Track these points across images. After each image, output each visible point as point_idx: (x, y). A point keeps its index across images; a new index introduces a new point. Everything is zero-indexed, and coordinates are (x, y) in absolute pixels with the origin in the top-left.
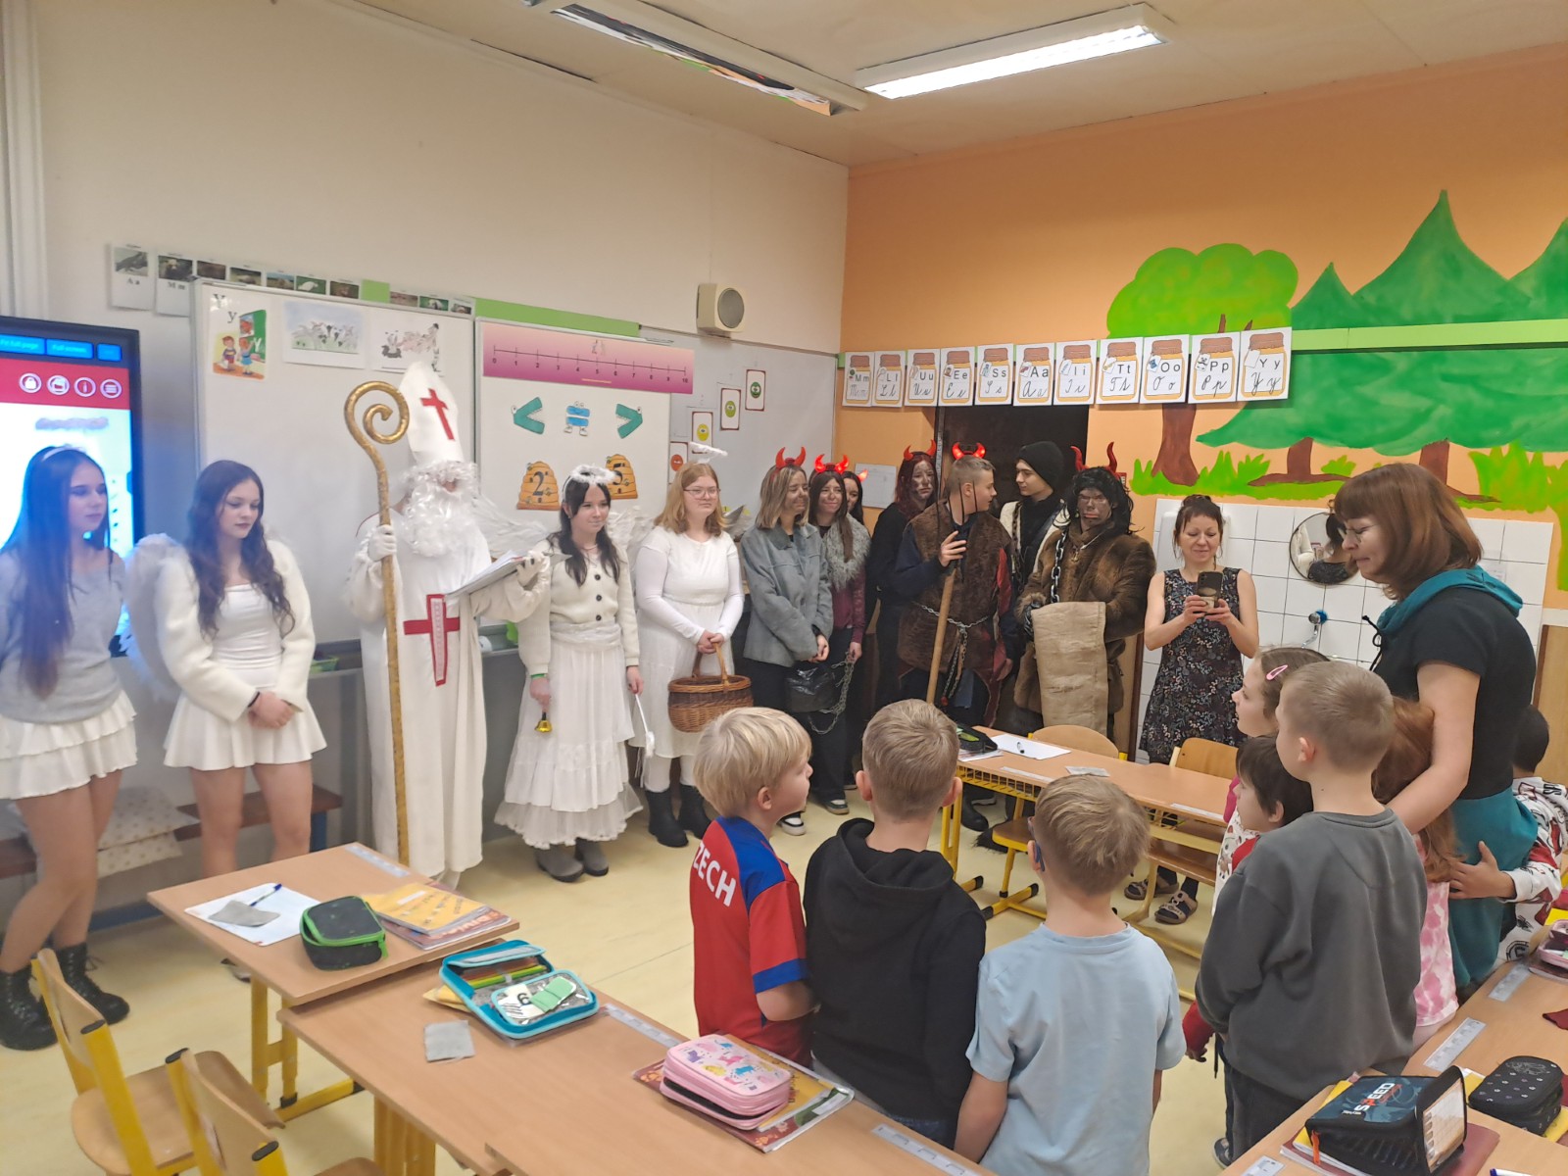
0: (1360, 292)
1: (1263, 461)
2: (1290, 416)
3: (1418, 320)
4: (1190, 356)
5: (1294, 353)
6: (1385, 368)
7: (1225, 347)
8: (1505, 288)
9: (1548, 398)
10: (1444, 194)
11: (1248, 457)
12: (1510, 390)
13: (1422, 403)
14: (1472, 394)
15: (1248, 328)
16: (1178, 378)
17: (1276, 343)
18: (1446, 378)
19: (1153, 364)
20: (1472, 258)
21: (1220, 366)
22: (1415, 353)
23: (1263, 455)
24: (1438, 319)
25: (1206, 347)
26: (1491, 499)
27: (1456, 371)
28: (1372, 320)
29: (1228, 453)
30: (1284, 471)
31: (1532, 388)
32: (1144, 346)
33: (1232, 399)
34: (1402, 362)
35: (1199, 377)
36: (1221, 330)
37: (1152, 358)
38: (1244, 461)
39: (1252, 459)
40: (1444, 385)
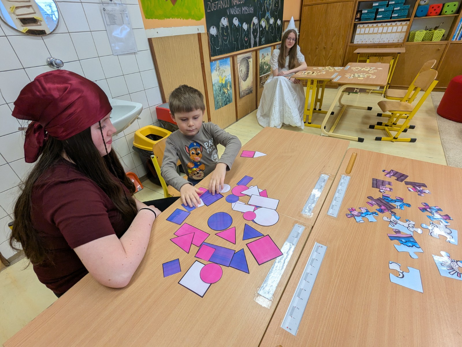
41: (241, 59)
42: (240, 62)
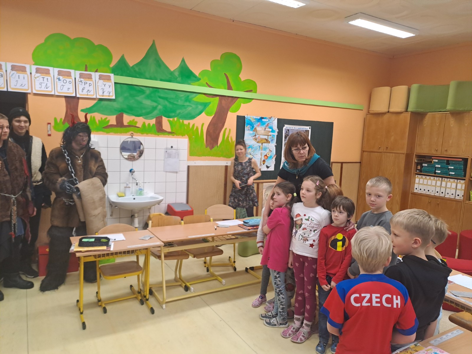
0: (133, 66)
1: (107, 120)
2: (115, 105)
3: (151, 79)
4: (75, 78)
5: (115, 83)
6: (143, 92)
7: (90, 77)
8: (172, 73)
9: (184, 106)
10: (154, 41)
11: (101, 118)
12: (175, 103)
13: (155, 104)
14: (166, 103)
15: (96, 71)
16: (71, 87)
17: (108, 79)
18: (160, 97)
19: (59, 79)
20: (163, 62)
21: (88, 84)
22: (151, 89)
23: (107, 118)
24: (156, 79)
25: (81, 76)
26: (173, 133)
27: (162, 95)
28: (138, 76)
29: (94, 117)
30: (115, 123)
31: (180, 103)
32: (54, 71)
33: (94, 97)
34: (148, 91)
35: (80, 87)
36: (86, 70)
37: (58, 77)
38: (100, 119)
39: (103, 119)
40: (159, 99)
41: (267, 186)
42: (266, 188)
